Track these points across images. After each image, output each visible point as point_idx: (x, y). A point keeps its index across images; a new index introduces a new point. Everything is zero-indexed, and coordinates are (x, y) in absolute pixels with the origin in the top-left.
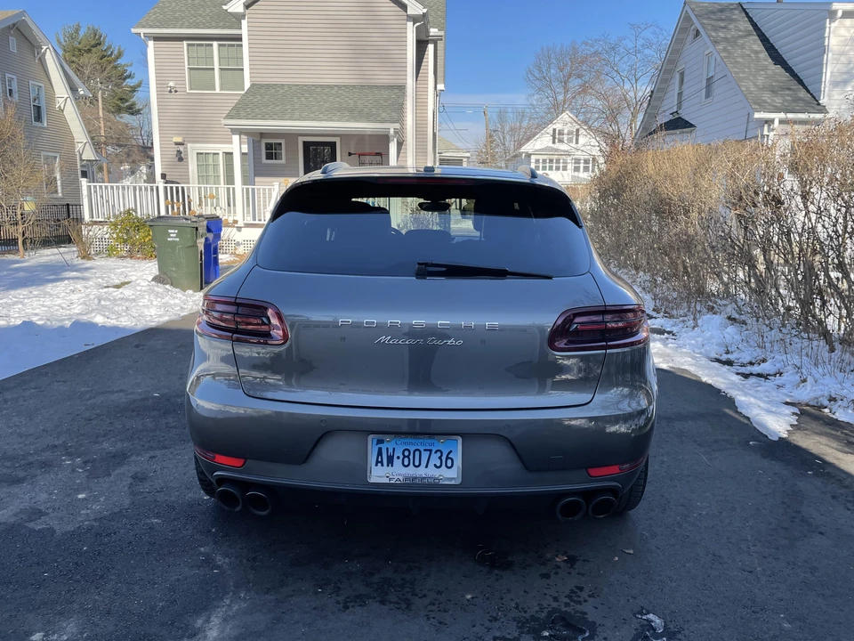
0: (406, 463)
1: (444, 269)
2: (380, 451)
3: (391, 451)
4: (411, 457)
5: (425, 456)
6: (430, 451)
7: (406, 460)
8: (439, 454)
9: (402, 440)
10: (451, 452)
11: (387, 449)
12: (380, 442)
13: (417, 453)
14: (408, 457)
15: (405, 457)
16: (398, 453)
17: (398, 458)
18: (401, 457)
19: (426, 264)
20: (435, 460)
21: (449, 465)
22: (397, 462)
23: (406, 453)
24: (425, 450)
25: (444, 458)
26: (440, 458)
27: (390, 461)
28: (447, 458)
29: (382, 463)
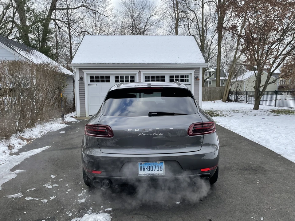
0: (149, 170)
1: (156, 114)
2: (141, 166)
3: (144, 167)
4: (150, 168)
5: (154, 168)
6: (156, 166)
7: (149, 169)
8: (158, 167)
9: (147, 163)
10: (161, 166)
11: (143, 166)
12: (141, 164)
13: (152, 167)
14: (149, 168)
15: (148, 168)
16: (146, 167)
17: (146, 168)
18: (147, 168)
19: (152, 112)
21: (161, 170)
22: (146, 170)
23: (149, 167)
24: (154, 166)
25: (159, 168)
26: (158, 168)
27: (144, 169)
28: (161, 168)
29: (142, 170)
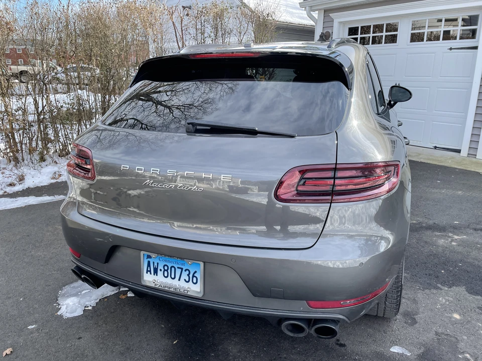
0: (166, 275)
2: (149, 263)
3: (156, 264)
4: (169, 271)
5: (178, 271)
6: (182, 269)
7: (166, 273)
8: (187, 272)
9: (163, 258)
10: (196, 272)
11: (153, 263)
12: (149, 257)
13: (173, 269)
14: (167, 270)
15: (165, 270)
16: (161, 267)
17: (161, 270)
18: (163, 270)
20: (185, 276)
21: (195, 281)
22: (160, 273)
23: (166, 268)
24: (178, 268)
25: (191, 276)
26: (188, 275)
27: (156, 272)
28: (193, 276)
29: (150, 271)
